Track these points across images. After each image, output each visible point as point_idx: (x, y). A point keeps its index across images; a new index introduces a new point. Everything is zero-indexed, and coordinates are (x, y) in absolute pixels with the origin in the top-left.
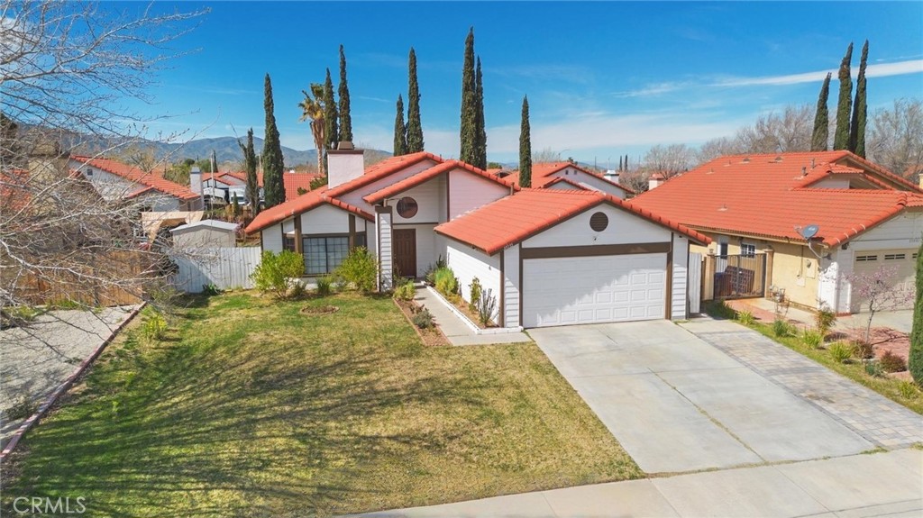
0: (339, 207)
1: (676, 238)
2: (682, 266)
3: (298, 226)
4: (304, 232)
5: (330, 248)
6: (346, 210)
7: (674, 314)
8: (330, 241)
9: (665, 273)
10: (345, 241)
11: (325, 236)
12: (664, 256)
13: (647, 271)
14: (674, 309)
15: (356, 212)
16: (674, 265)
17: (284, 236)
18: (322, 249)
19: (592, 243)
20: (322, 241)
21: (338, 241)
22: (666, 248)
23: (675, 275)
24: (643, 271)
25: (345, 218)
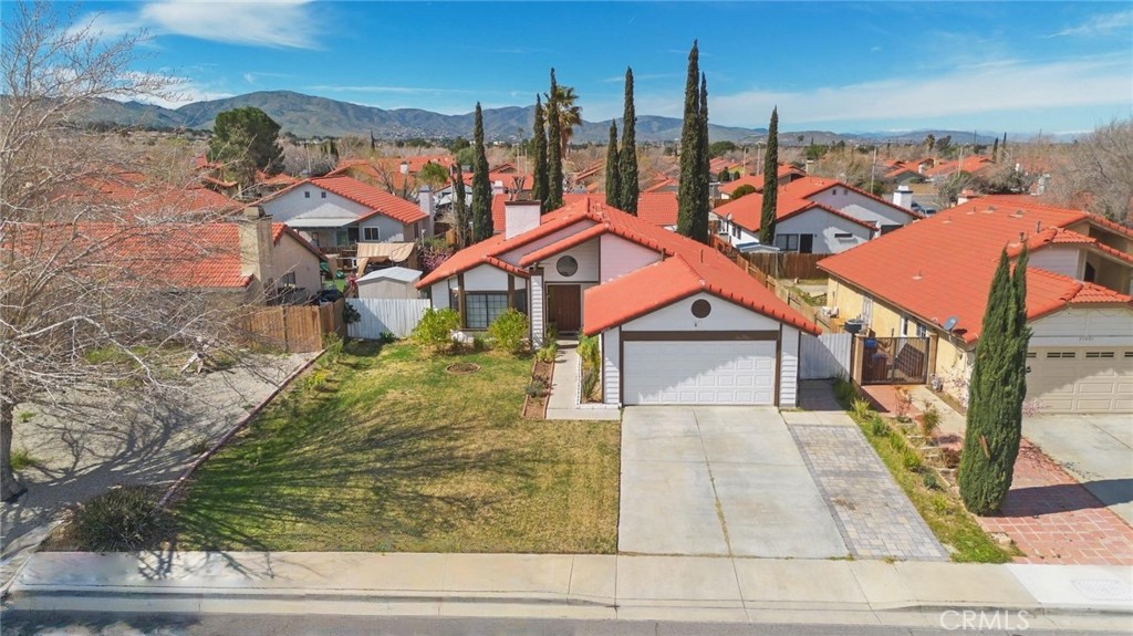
0: (497, 267)
1: (785, 327)
2: (791, 354)
3: (461, 284)
4: (466, 288)
5: (491, 305)
6: (505, 270)
7: (782, 402)
8: (490, 297)
9: (774, 361)
10: (504, 298)
11: (486, 293)
12: (774, 343)
13: (754, 358)
14: (782, 396)
15: (513, 272)
16: (783, 353)
17: (450, 291)
18: (483, 305)
19: (694, 329)
20: (483, 298)
21: (498, 298)
22: (774, 336)
23: (783, 363)
24: (751, 358)
25: (505, 276)
